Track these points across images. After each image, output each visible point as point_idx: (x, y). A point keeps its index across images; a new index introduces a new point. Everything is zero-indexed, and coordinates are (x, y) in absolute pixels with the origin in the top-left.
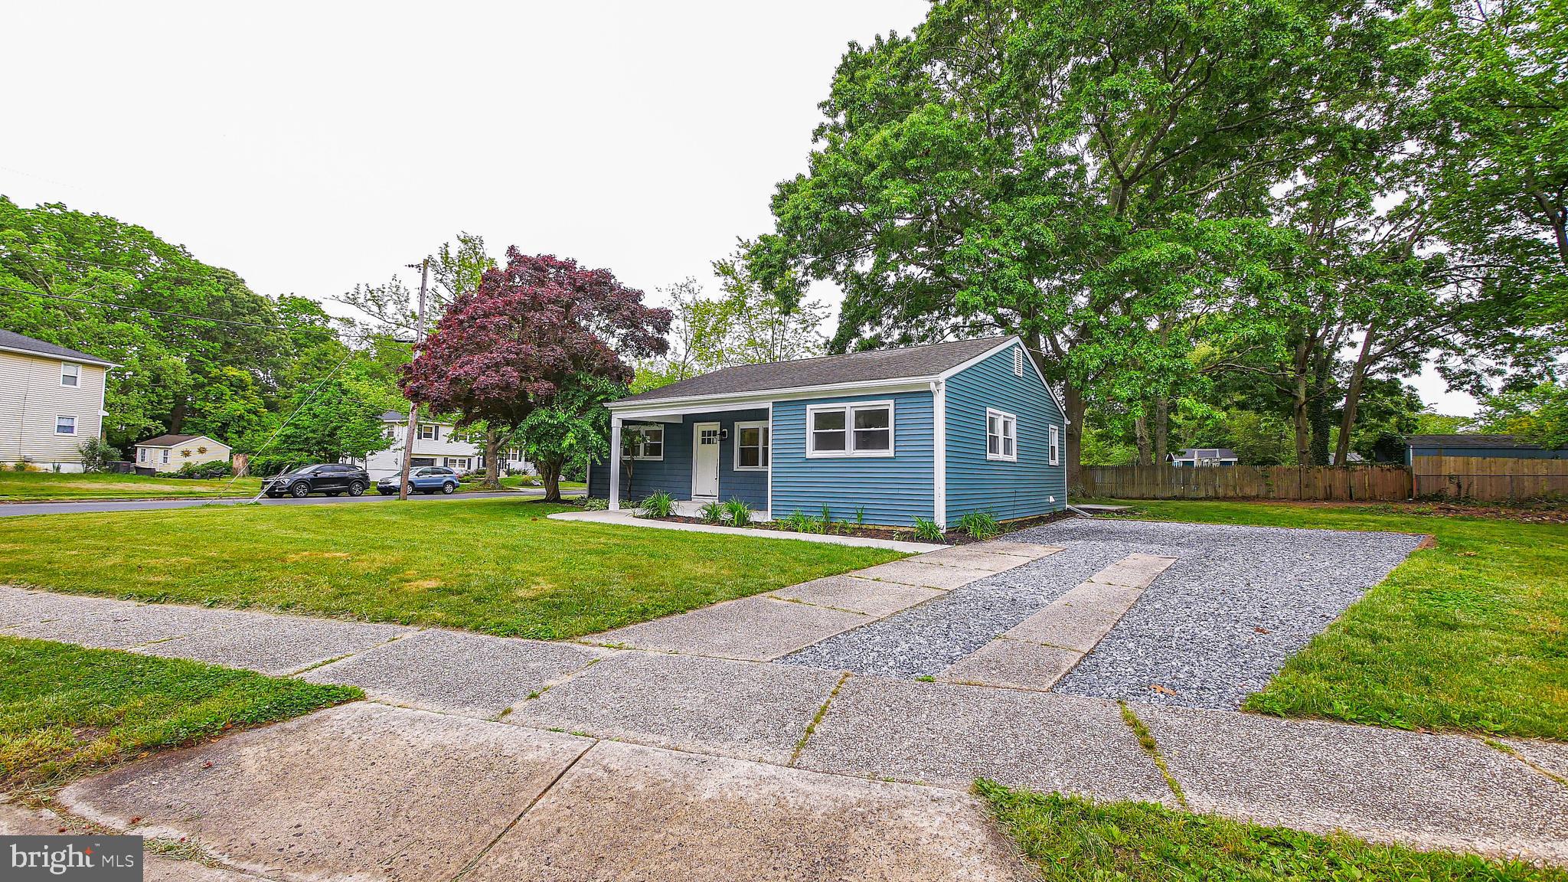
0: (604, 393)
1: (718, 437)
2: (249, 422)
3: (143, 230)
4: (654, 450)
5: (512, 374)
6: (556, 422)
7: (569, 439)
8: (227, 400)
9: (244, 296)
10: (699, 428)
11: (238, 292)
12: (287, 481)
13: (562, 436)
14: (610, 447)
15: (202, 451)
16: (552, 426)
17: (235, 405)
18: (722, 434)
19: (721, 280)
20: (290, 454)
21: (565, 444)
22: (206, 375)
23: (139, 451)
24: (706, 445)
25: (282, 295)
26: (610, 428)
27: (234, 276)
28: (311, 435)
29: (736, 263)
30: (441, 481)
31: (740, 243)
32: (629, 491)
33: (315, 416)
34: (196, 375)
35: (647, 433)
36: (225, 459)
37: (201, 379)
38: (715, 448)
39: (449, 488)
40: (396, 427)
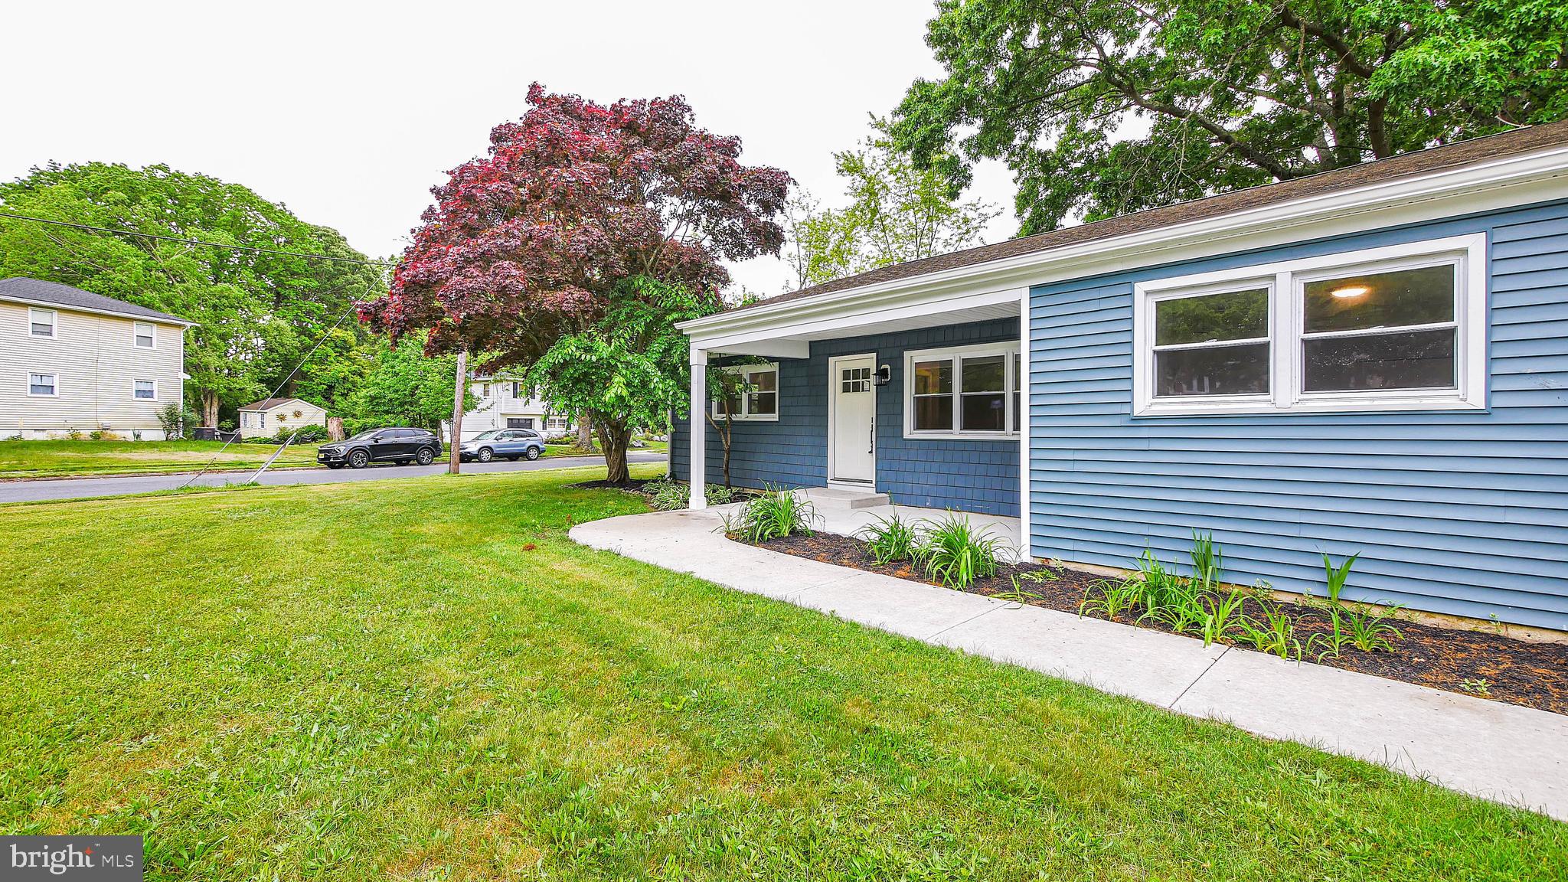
0: (679, 308)
1: (873, 379)
2: (354, 384)
3: (241, 188)
4: (765, 404)
5: (514, 273)
6: (594, 359)
7: (617, 387)
8: (331, 362)
9: (345, 254)
10: (837, 366)
11: (338, 250)
12: (342, 448)
13: (606, 382)
14: (688, 400)
15: (297, 414)
16: (590, 365)
17: (340, 367)
18: (882, 373)
19: (847, 180)
20: (386, 417)
21: (609, 396)
22: (311, 336)
23: (242, 414)
24: (851, 395)
25: (393, 256)
26: (688, 368)
27: (335, 234)
28: (393, 395)
29: (866, 155)
30: (523, 445)
31: (872, 121)
32: (727, 471)
33: (396, 374)
34: (303, 337)
35: (754, 377)
36: (321, 423)
37: (307, 340)
38: (866, 401)
39: (533, 453)
40: (491, 386)
